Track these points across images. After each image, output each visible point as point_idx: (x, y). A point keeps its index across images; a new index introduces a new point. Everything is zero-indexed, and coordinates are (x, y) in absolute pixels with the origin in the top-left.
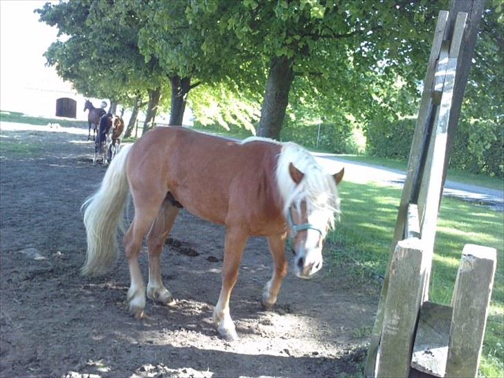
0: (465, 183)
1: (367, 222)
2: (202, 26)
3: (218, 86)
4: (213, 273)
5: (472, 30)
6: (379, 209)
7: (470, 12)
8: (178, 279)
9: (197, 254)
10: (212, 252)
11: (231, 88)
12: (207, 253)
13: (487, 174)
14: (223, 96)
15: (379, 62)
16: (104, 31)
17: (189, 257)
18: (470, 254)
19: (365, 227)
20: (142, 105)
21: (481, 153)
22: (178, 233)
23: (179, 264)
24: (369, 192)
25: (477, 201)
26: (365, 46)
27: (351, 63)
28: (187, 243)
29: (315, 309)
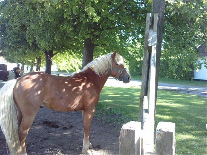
0: (169, 83)
1: (131, 104)
2: (53, 29)
3: (65, 53)
4: (65, 134)
5: (161, 20)
6: (135, 98)
7: (159, 12)
8: (50, 139)
9: (58, 127)
10: (65, 125)
11: (71, 54)
12: (63, 125)
13: (177, 79)
14: (68, 58)
15: (129, 38)
16: (14, 34)
17: (55, 129)
18: (160, 129)
19: (130, 107)
20: (35, 64)
21: (174, 70)
22: (50, 118)
23: (50, 132)
24: (131, 91)
25: (174, 90)
26: (123, 32)
27: (118, 39)
28: (54, 122)
29: (110, 146)
